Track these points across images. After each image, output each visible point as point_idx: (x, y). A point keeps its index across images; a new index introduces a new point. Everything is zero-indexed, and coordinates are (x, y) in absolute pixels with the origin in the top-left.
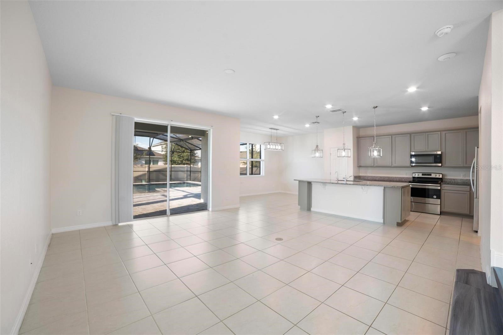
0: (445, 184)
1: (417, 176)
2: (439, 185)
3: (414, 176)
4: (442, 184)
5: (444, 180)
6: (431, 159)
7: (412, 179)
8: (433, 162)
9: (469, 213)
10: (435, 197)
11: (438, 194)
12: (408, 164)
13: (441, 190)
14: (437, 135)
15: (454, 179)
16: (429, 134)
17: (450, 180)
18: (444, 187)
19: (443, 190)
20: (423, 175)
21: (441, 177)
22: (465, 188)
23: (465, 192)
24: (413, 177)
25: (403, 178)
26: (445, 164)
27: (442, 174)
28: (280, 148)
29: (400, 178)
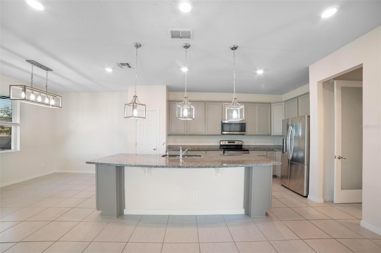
1: (224, 144)
2: (248, 152)
5: (243, 147)
6: (238, 128)
8: (240, 131)
12: (219, 132)
15: (249, 146)
20: (228, 143)
24: (221, 145)
26: (247, 133)
27: (242, 141)
28: (53, 102)
29: (209, 146)
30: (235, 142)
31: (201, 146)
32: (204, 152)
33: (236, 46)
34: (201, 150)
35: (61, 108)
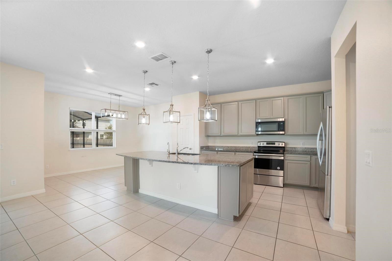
0: (288, 154)
1: (262, 145)
2: (283, 155)
3: (259, 145)
4: (286, 154)
5: (286, 149)
6: (275, 127)
7: (257, 148)
8: (277, 130)
9: (309, 185)
10: (279, 168)
11: (281, 165)
12: (254, 133)
13: (285, 160)
14: (281, 100)
15: (295, 148)
16: (273, 100)
17: (291, 149)
18: (287, 156)
19: (286, 160)
20: (267, 144)
21: (283, 146)
22: (306, 157)
23: (307, 162)
24: (258, 147)
25: (249, 147)
26: (288, 132)
27: (284, 142)
28: (123, 116)
29: (246, 148)
30: (275, 143)
31: (238, 147)
32: (234, 153)
33: (209, 49)
34: (231, 151)
35: (128, 119)
